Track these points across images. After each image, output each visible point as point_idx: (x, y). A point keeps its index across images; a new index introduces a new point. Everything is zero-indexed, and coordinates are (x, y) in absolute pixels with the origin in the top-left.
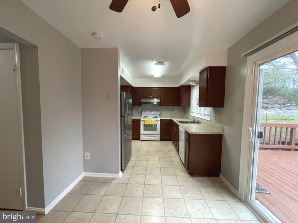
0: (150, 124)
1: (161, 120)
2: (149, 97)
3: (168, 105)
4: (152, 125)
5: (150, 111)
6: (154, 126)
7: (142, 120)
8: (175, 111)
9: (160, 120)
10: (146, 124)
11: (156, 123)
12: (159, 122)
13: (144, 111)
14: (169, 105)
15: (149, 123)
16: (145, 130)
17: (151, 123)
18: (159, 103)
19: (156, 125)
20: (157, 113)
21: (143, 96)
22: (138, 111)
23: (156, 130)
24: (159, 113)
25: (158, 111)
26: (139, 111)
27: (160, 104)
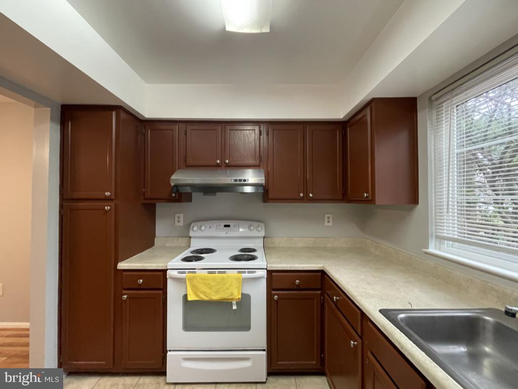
0: (215, 297)
1: (270, 273)
2: (218, 166)
3: (301, 200)
4: (224, 304)
5: (225, 226)
6: (235, 307)
7: (176, 279)
8: (326, 224)
9: (264, 273)
10: (191, 298)
11: (246, 292)
12: (263, 284)
13: (199, 224)
14: (306, 199)
15: (208, 291)
16: (188, 326)
17: (217, 292)
18: (261, 190)
19: (245, 301)
20: (254, 233)
21: (190, 162)
22: (177, 224)
23: (247, 328)
24: (263, 234)
25: (256, 224)
26: (181, 224)
27: (265, 194)
